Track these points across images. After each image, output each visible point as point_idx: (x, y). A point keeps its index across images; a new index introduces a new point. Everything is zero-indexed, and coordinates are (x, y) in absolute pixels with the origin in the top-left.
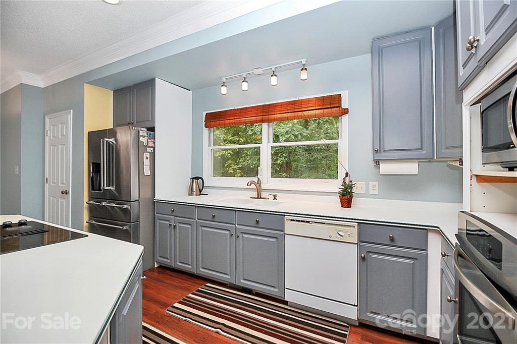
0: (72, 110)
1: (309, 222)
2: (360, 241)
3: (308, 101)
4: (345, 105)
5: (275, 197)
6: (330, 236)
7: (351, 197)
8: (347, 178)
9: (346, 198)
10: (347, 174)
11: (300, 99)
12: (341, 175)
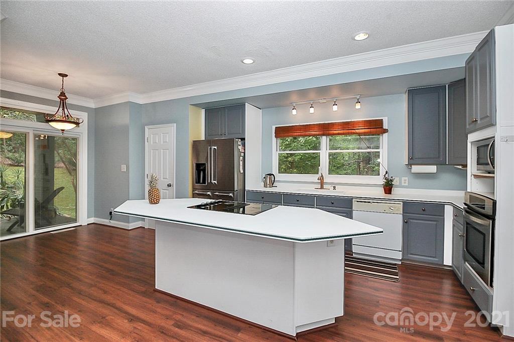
0: (175, 124)
1: (370, 202)
2: (403, 213)
3: (358, 122)
4: (385, 126)
5: (334, 187)
6: (385, 211)
7: (392, 187)
8: (386, 175)
9: (388, 187)
10: (387, 172)
11: (353, 120)
12: (382, 172)
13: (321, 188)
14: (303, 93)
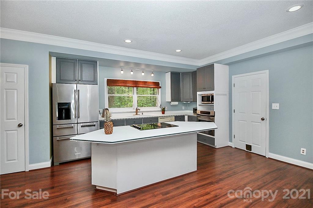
4: (160, 85)
5: (142, 114)
9: (163, 111)
10: (161, 105)
13: (136, 115)
14: (127, 63)
